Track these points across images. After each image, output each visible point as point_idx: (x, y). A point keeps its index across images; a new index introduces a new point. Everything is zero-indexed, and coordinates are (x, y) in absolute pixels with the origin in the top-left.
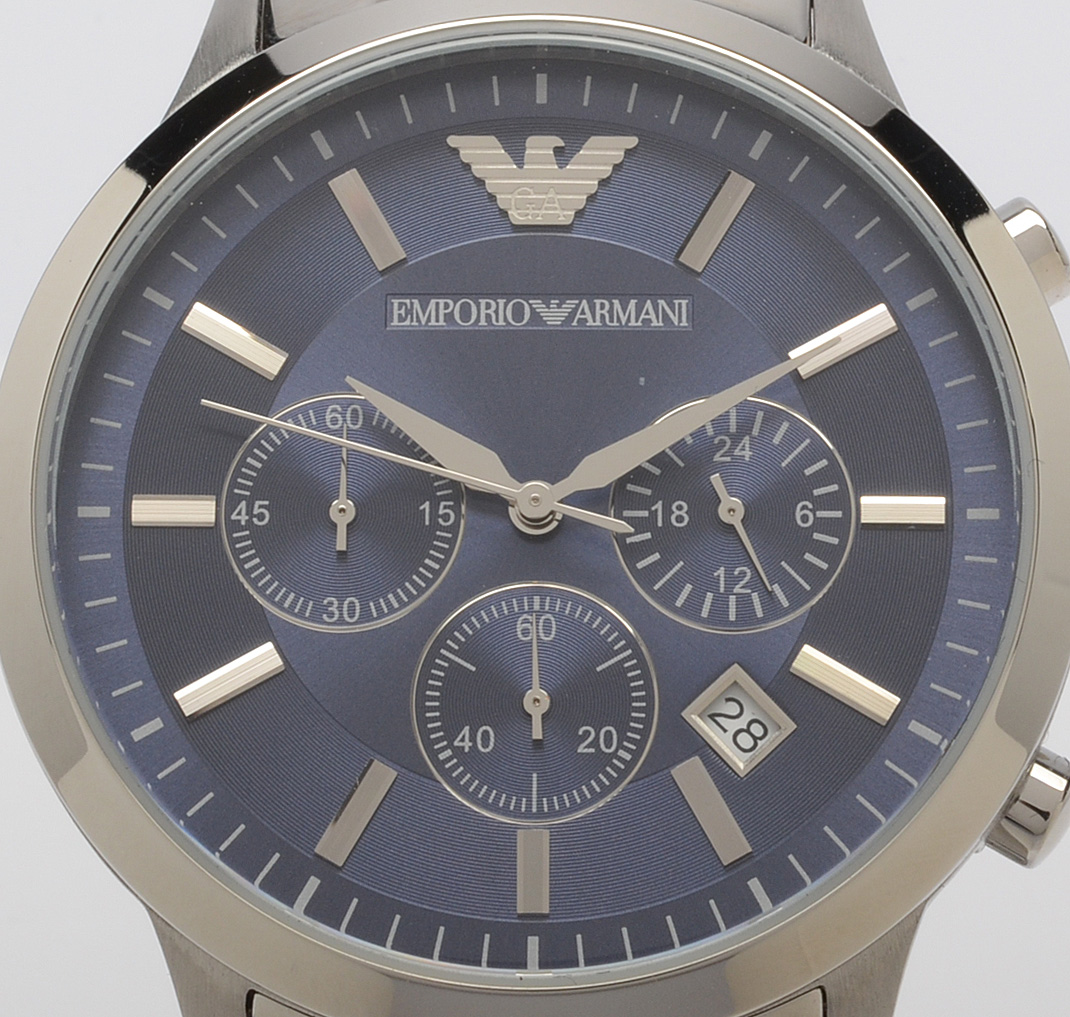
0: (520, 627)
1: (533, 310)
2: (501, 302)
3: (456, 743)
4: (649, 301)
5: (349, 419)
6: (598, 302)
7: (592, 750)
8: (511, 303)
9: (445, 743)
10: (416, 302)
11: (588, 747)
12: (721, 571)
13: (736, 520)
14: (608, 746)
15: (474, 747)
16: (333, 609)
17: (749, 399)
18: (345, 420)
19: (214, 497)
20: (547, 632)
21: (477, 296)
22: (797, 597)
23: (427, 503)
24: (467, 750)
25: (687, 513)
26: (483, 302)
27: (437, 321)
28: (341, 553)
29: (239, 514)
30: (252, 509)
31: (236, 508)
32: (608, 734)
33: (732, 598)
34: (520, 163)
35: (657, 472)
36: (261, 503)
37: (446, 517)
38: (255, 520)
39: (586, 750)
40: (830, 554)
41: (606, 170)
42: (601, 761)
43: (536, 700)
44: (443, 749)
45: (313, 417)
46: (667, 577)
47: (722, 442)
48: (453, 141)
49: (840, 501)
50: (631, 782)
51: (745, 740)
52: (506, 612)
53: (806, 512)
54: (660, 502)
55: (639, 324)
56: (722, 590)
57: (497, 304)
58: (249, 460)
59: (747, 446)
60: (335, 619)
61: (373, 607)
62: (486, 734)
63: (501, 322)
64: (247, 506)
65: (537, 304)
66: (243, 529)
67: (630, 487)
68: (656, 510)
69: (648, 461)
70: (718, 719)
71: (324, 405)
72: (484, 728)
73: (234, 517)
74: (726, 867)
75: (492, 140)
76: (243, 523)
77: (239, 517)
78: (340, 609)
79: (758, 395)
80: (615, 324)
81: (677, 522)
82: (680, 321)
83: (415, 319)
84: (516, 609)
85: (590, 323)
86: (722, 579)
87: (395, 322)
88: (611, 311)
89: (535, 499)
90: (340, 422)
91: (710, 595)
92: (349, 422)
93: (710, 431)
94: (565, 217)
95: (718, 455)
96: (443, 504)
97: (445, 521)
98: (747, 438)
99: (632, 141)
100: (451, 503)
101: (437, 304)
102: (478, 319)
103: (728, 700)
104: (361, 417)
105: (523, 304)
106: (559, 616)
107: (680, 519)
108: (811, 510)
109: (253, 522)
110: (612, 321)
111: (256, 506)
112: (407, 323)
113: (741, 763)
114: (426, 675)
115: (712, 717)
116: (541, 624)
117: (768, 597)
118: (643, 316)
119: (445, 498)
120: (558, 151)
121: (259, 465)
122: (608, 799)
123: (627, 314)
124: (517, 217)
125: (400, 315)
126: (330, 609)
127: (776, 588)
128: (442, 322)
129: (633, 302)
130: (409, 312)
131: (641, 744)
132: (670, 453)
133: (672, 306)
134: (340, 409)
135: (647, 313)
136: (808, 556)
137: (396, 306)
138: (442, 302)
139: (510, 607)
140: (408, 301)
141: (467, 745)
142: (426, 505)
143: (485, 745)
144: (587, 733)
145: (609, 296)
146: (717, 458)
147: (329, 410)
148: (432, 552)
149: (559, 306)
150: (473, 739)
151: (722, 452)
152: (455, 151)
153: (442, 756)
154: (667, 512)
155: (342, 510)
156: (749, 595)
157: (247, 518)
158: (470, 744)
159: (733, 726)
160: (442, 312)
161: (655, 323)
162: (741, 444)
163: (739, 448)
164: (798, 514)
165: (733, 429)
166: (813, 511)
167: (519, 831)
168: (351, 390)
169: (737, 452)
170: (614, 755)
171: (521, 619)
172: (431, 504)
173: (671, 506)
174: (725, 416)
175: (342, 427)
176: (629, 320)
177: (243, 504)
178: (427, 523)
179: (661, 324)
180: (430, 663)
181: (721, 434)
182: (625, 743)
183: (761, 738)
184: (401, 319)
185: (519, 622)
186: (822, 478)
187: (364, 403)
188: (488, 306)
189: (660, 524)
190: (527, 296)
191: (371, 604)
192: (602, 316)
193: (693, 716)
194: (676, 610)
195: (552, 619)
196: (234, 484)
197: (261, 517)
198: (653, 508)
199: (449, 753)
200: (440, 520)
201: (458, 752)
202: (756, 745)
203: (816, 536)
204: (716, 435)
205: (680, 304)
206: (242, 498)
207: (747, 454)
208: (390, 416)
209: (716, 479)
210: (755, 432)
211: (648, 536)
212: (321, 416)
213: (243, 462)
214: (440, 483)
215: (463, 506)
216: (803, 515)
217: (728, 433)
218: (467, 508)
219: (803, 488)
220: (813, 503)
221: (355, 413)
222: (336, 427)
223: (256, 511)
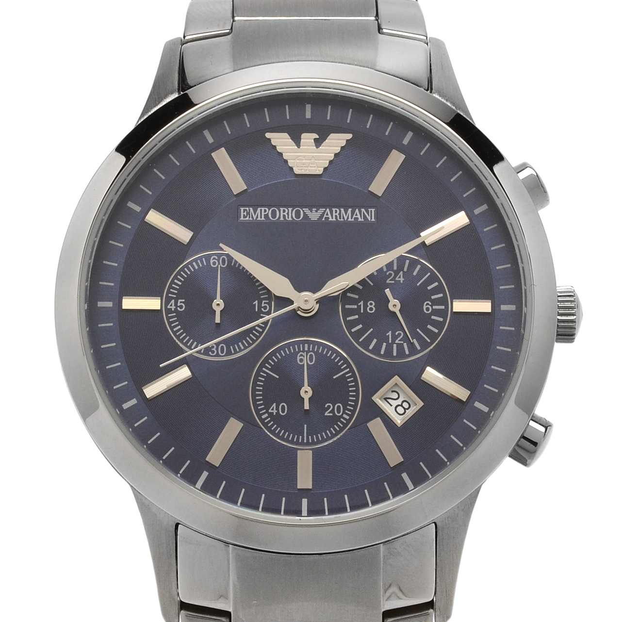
0: (298, 358)
1: (304, 213)
2: (290, 209)
3: (270, 411)
4: (357, 210)
5: (221, 262)
6: (334, 210)
7: (331, 414)
8: (295, 210)
9: (265, 411)
10: (251, 209)
11: (329, 413)
12: (390, 333)
13: (397, 310)
14: (339, 412)
15: (278, 413)
16: (214, 349)
17: (403, 254)
18: (219, 263)
19: (160, 298)
20: (311, 360)
21: (279, 207)
22: (425, 344)
23: (257, 301)
24: (275, 414)
25: (374, 306)
26: (282, 209)
27: (261, 218)
28: (217, 324)
30: (177, 304)
31: (169, 303)
32: (339, 407)
33: (395, 346)
34: (298, 146)
35: (361, 287)
36: (181, 300)
37: (265, 308)
38: (178, 308)
39: (328, 414)
40: (439, 326)
41: (338, 150)
42: (335, 419)
43: (306, 392)
44: (264, 413)
45: (204, 261)
46: (365, 336)
47: (391, 274)
48: (268, 135)
49: (443, 301)
50: (349, 429)
51: (400, 410)
52: (292, 351)
53: (428, 306)
54: (362, 302)
55: (353, 220)
56: (390, 342)
57: (288, 210)
58: (176, 281)
59: (402, 276)
60: (214, 354)
61: (232, 349)
62: (283, 407)
63: (290, 219)
64: (175, 301)
65: (307, 210)
66: (173, 312)
67: (349, 294)
69: (357, 283)
70: (388, 400)
71: (209, 256)
72: (282, 404)
73: (169, 307)
74: (391, 468)
75: (286, 135)
76: (173, 310)
77: (171, 307)
78: (217, 349)
79: (407, 253)
80: (342, 220)
81: (370, 310)
82: (371, 218)
83: (251, 217)
84: (297, 350)
85: (331, 219)
86: (390, 337)
87: (242, 218)
88: (340, 214)
89: (306, 301)
90: (217, 264)
91: (385, 344)
92: (221, 264)
93: (385, 269)
94: (320, 171)
96: (264, 301)
97: (265, 309)
98: (402, 272)
99: (349, 136)
100: (268, 301)
101: (261, 210)
102: (279, 217)
103: (393, 391)
104: (226, 262)
105: (300, 211)
106: (316, 353)
107: (371, 309)
108: (430, 305)
110: (340, 218)
111: (179, 302)
112: (247, 218)
113: (399, 421)
114: (256, 380)
115: (386, 399)
116: (308, 357)
117: (411, 346)
118: (354, 216)
119: (265, 299)
120: (315, 140)
121: (180, 283)
122: (339, 436)
123: (347, 215)
124: (297, 171)
125: (244, 215)
126: (213, 349)
127: (415, 341)
128: (263, 218)
129: (350, 210)
130: (248, 213)
131: (353, 412)
132: (367, 279)
133: (367, 212)
134: (217, 258)
135: (356, 215)
136: (429, 327)
137: (242, 211)
138: (263, 209)
139: (294, 349)
140: (247, 209)
141: (275, 411)
142: (256, 302)
143: (283, 412)
144: (329, 407)
145: (339, 207)
146: (388, 281)
147: (212, 258)
149: (316, 211)
150: (277, 409)
151: (390, 278)
152: (269, 140)
153: (263, 417)
154: (365, 306)
155: (218, 305)
156: (403, 344)
157: (175, 307)
158: (276, 411)
159: (395, 403)
160: (263, 214)
161: (360, 220)
162: (399, 275)
163: (398, 277)
164: (425, 307)
165: (395, 268)
166: (432, 306)
167: (298, 451)
168: (222, 249)
169: (397, 279)
170: (341, 416)
171: (299, 354)
173: (367, 303)
174: (392, 263)
175: (218, 266)
176: (348, 218)
177: (173, 301)
178: (257, 310)
179: (363, 220)
180: (258, 374)
181: (390, 270)
182: (346, 411)
183: (408, 409)
184: (245, 217)
185: (298, 356)
186: (436, 291)
187: (228, 255)
188: (284, 211)
189: (362, 311)
190: (302, 207)
191: (231, 347)
192: (336, 216)
193: (377, 399)
194: (369, 351)
195: (313, 354)
196: (169, 292)
197: (181, 307)
198: (359, 304)
199: (266, 415)
200: (263, 309)
201: (271, 415)
202: (405, 412)
203: (433, 317)
204: (388, 271)
205: (371, 211)
206: (173, 298)
207: (402, 279)
208: (240, 261)
209: (387, 291)
210: (405, 270)
211: (357, 317)
212: (208, 261)
213: (173, 282)
214: (262, 292)
215: (273, 303)
216: (427, 308)
217: (393, 270)
218: (275, 304)
219: (427, 295)
220: (431, 302)
221: (224, 260)
222: (215, 266)
223: (179, 304)
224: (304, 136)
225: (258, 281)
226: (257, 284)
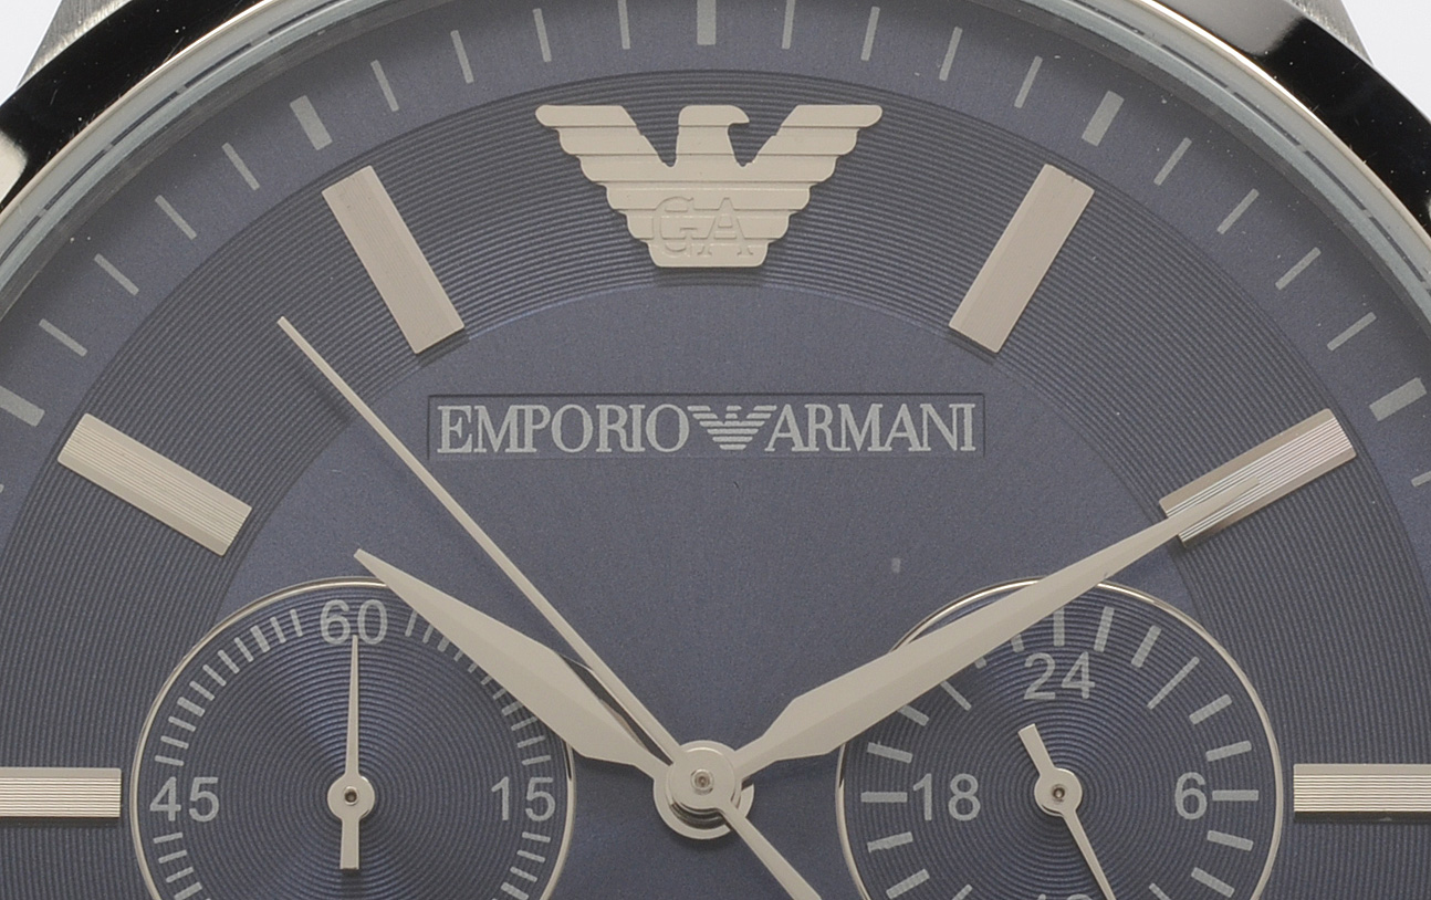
1: (694, 424)
2: (637, 409)
4: (904, 406)
5: (361, 625)
6: (812, 408)
8: (655, 411)
10: (482, 409)
13: (1068, 810)
18: (355, 630)
19: (119, 771)
21: (591, 398)
23: (506, 780)
26: (604, 409)
27: (521, 444)
28: (349, 873)
29: (164, 801)
30: (188, 793)
31: (157, 791)
34: (668, 156)
35: (922, 719)
36: (204, 780)
37: (540, 806)
38: (193, 812)
40: (1240, 870)
41: (825, 170)
45: (296, 623)
47: (1041, 666)
48: (547, 115)
49: (1253, 770)
53: (1193, 791)
54: (929, 776)
55: (887, 448)
57: (630, 412)
58: (182, 702)
59: (1085, 670)
63: (637, 447)
64: (179, 786)
65: (702, 412)
66: (171, 828)
67: (875, 748)
68: (922, 791)
69: (912, 704)
71: (316, 600)
73: (155, 806)
75: (617, 114)
76: (172, 818)
77: (163, 807)
79: (1111, 580)
80: (843, 448)
81: (960, 812)
82: (961, 442)
83: (480, 443)
85: (799, 447)
87: (445, 448)
88: (835, 426)
89: (702, 781)
90: (347, 631)
92: (362, 631)
93: (1018, 647)
95: (1032, 688)
97: (538, 813)
98: (1085, 656)
99: (870, 114)
100: (550, 780)
101: (521, 414)
104: (384, 622)
105: (676, 413)
107: (964, 806)
108: (1202, 788)
109: (189, 816)
110: (837, 443)
111: (195, 787)
112: (467, 448)
118: (893, 434)
119: (538, 770)
120: (735, 130)
121: (199, 711)
123: (865, 430)
125: (453, 433)
128: (529, 448)
129: (875, 410)
130: (471, 427)
132: (948, 688)
133: (945, 415)
134: (345, 607)
135: (901, 428)
136: (1198, 874)
137: (446, 417)
138: (529, 409)
140: (467, 409)
142: (504, 783)
145: (832, 397)
146: (1031, 693)
147: (326, 609)
148: (514, 870)
149: (742, 416)
151: (1040, 681)
152: (552, 133)
154: (941, 794)
155: (351, 796)
157: (179, 807)
160: (529, 428)
161: (915, 447)
162: (1075, 668)
163: (1070, 674)
164: (1180, 796)
165: (1059, 639)
166: (1207, 790)
168: (366, 573)
169: (1067, 683)
172: (512, 782)
173: (948, 783)
174: (1046, 625)
175: (350, 640)
176: (868, 441)
177: (171, 783)
178: (505, 816)
179: (926, 448)
181: (1038, 649)
184: (456, 441)
186: (1222, 728)
187: (388, 596)
188: (613, 417)
189: (928, 816)
190: (684, 397)
192: (821, 434)
196: (154, 746)
197: (204, 806)
198: (915, 788)
200: (529, 811)
203: (1213, 836)
204: (1029, 650)
205: (960, 411)
206: (168, 771)
207: (1086, 685)
208: (436, 621)
209: (1030, 735)
210: (1100, 644)
211: (906, 838)
212: (311, 622)
213: (170, 706)
214: (529, 742)
215: (571, 784)
216: (1187, 795)
217: (1052, 651)
218: (578, 788)
219: (1188, 748)
220: (1206, 780)
221: (373, 615)
222: (339, 641)
223: (195, 796)
224: (690, 115)
225: (509, 699)
226: (507, 711)
